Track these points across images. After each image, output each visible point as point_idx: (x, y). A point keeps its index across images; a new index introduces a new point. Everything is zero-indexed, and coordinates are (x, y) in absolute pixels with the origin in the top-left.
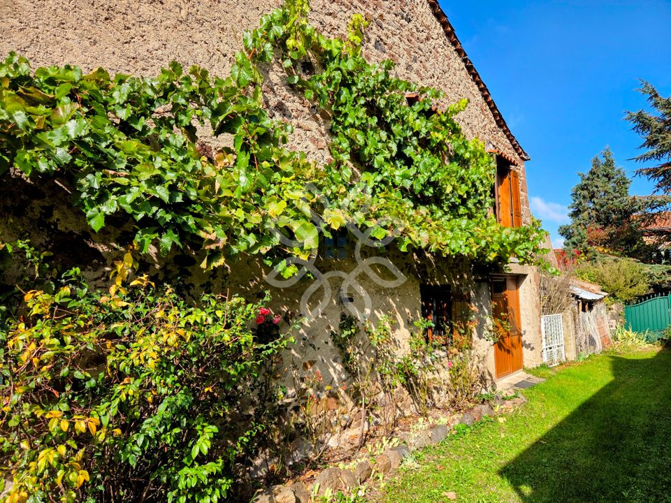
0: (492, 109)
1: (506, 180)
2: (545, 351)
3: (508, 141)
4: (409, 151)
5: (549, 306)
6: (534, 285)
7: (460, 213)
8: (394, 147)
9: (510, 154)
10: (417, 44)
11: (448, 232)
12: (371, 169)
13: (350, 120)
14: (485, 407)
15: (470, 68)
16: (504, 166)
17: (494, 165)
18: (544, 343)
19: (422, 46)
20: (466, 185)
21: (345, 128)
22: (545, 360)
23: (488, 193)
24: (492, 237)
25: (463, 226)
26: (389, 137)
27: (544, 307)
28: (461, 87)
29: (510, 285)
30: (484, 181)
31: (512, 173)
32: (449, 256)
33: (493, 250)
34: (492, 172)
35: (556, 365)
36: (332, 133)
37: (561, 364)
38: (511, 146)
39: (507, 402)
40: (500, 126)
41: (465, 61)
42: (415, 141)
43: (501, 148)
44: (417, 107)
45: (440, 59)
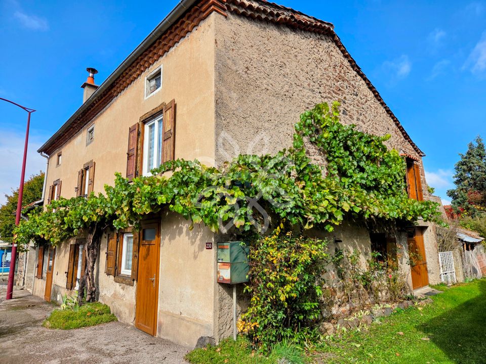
0: (401, 131)
1: (412, 170)
2: (442, 275)
3: (411, 147)
4: (362, 164)
5: (443, 247)
6: (433, 233)
7: (389, 193)
8: (355, 163)
9: (414, 155)
10: (361, 106)
11: (386, 206)
12: (347, 176)
13: (337, 154)
14: (410, 302)
15: (388, 111)
16: (410, 162)
17: (405, 163)
18: (441, 270)
19: (364, 106)
20: (391, 178)
21: (334, 158)
22: (443, 280)
23: (403, 180)
24: (409, 208)
25: (394, 203)
26: (353, 159)
27: (439, 247)
28: (384, 122)
29: (417, 232)
30: (400, 174)
31: (415, 166)
32: (389, 219)
33: (410, 215)
34: (404, 168)
35: (450, 285)
36: (329, 161)
37: (454, 285)
38: (413, 149)
39: (422, 301)
40: (406, 139)
41: (385, 108)
42: (364, 158)
43: (408, 151)
44: (364, 140)
45: (373, 111)
